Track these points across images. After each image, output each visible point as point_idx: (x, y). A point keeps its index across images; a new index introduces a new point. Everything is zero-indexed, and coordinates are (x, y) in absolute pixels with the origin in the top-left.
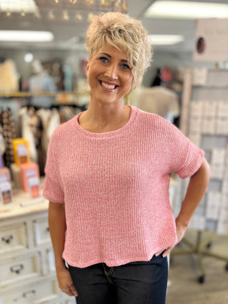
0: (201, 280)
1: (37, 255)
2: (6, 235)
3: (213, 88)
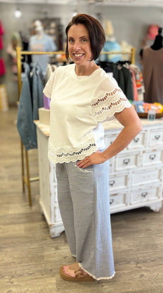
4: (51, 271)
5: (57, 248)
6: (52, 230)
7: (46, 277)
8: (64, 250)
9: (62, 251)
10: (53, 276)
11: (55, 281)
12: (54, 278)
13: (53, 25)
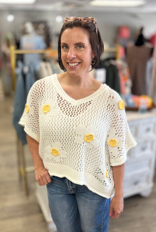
13: (42, 26)
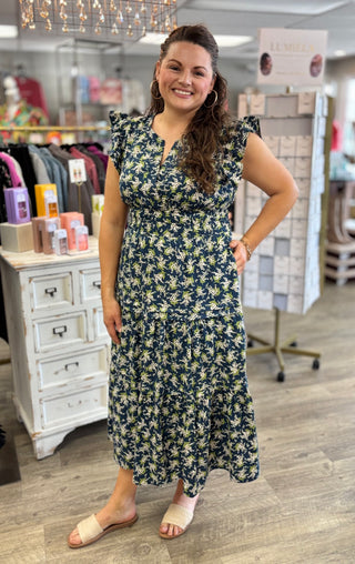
0: (281, 378)
1: (83, 314)
2: (50, 286)
3: (272, 118)
4: (35, 515)
5: (47, 476)
6: (38, 445)
7: (26, 526)
8: (61, 478)
9: (56, 479)
10: (39, 523)
11: (42, 530)
12: (41, 526)
